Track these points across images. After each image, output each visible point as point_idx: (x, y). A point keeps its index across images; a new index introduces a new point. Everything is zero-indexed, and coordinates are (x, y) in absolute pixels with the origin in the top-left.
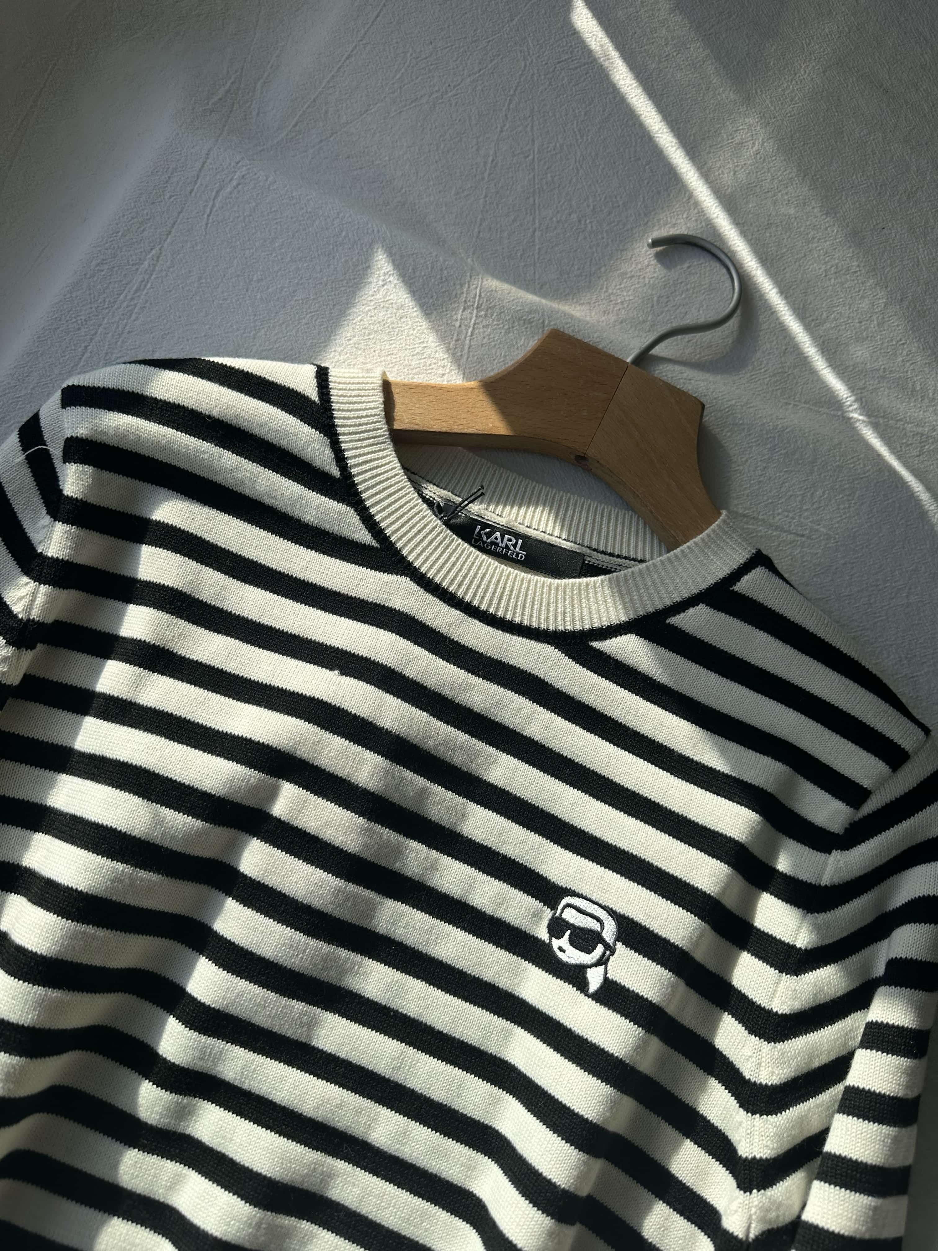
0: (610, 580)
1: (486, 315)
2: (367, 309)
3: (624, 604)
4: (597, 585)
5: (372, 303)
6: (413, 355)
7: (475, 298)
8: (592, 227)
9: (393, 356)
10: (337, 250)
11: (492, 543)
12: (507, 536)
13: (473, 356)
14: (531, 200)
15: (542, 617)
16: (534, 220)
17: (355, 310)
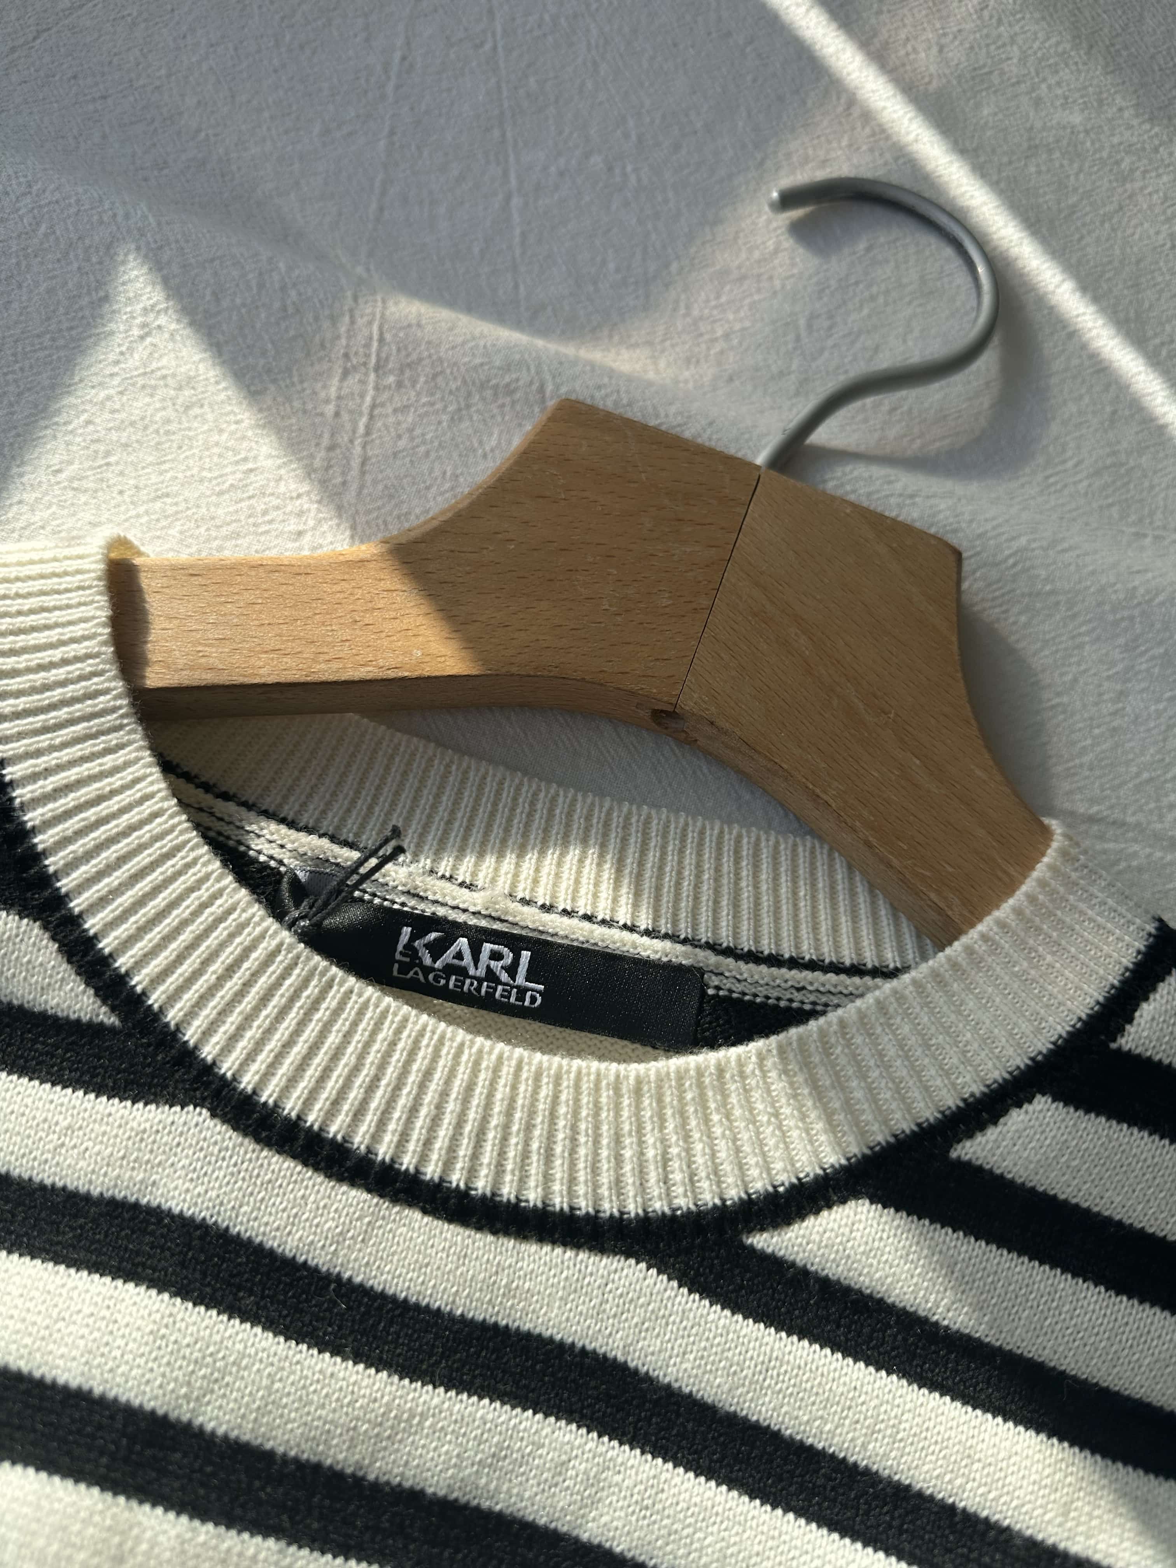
0: (782, 1051)
1: (400, 384)
2: (102, 395)
3: (829, 1116)
4: (749, 1069)
5: (116, 381)
6: (221, 493)
7: (367, 346)
8: (639, 180)
9: (168, 500)
10: (28, 266)
11: (449, 969)
12: (487, 947)
13: (375, 482)
14: (496, 133)
15: (605, 1179)
16: (506, 173)
17: (72, 400)
